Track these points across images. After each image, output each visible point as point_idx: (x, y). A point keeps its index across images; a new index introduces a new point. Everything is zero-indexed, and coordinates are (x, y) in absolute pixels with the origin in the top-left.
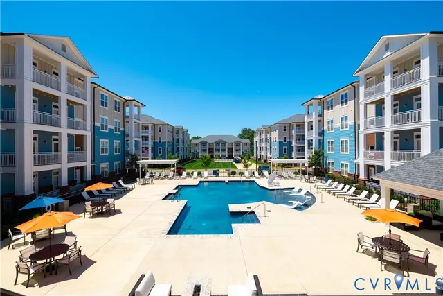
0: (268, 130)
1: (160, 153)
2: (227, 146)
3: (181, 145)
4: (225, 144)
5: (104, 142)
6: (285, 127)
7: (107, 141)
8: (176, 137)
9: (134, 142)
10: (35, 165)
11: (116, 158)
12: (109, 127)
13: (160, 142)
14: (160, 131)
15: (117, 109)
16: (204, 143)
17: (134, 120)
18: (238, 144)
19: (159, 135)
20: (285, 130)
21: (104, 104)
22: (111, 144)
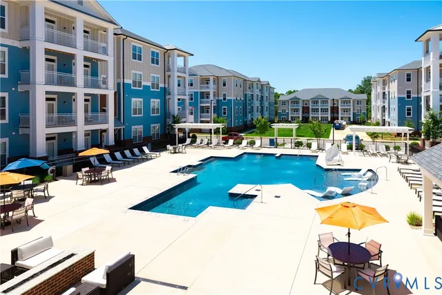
0: (385, 80)
1: (225, 113)
2: (330, 105)
3: (257, 104)
4: (327, 102)
5: (136, 102)
6: (409, 75)
7: (142, 100)
8: (249, 93)
9: (176, 101)
10: (47, 126)
11: (155, 120)
12: (143, 83)
13: (225, 99)
14: (224, 85)
15: (155, 61)
16: (295, 101)
17: (177, 74)
18: (346, 101)
19: (223, 91)
20: (409, 80)
21: (137, 56)
22: (147, 104)
